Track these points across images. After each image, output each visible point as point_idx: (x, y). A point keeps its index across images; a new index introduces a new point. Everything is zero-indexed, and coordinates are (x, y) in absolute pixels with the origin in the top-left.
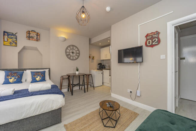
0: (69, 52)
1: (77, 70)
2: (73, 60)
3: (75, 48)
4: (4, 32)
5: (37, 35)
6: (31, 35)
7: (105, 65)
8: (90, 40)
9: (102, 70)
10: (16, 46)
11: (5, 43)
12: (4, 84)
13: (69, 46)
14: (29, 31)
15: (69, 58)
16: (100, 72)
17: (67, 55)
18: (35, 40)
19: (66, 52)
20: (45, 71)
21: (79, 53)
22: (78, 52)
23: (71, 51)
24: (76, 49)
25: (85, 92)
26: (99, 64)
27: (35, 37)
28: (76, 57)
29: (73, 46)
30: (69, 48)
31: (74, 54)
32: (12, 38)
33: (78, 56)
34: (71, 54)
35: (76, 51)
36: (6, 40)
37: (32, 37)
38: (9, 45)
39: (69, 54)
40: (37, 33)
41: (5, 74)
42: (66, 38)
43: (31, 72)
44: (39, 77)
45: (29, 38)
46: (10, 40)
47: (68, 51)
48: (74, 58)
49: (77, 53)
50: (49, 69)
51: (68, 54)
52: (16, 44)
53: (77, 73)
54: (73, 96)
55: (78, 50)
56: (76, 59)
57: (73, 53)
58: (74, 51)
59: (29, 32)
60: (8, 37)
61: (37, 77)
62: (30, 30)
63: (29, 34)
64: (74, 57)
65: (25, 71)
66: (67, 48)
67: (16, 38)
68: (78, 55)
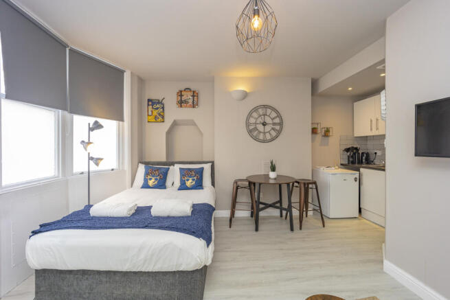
0: (256, 123)
1: (273, 169)
2: (264, 141)
3: (269, 111)
4: (149, 100)
5: (193, 96)
6: (183, 98)
7: (371, 151)
8: (314, 84)
9: (358, 170)
10: (163, 122)
11: (150, 118)
12: (143, 187)
13: (255, 109)
14: (181, 91)
15: (256, 139)
16: (351, 175)
17: (250, 132)
18: (190, 106)
19: (248, 124)
20: (203, 169)
21: (281, 124)
22: (277, 120)
23: (260, 120)
24: (274, 115)
25: (292, 229)
26: (347, 150)
27: (191, 101)
28: (274, 134)
29: (265, 107)
30: (255, 115)
31: (268, 128)
32: (157, 109)
33: (279, 132)
34: (261, 128)
35: (273, 119)
36: (150, 113)
37: (186, 102)
38: (154, 120)
39: (256, 129)
40: (194, 92)
41: (144, 170)
42: (248, 91)
43: (180, 169)
44: (190, 181)
45: (181, 103)
46: (155, 113)
47: (252, 120)
48: (268, 137)
49: (274, 124)
50: (213, 163)
51: (251, 127)
52: (163, 117)
53: (272, 175)
54: (258, 232)
55: (279, 116)
56: (272, 140)
57: (264, 124)
58: (268, 120)
59: (180, 94)
60: (153, 108)
61: (188, 180)
62: (183, 89)
63: (181, 96)
64: (268, 135)
65: (171, 167)
66: (250, 115)
67: (163, 108)
68: (278, 127)
